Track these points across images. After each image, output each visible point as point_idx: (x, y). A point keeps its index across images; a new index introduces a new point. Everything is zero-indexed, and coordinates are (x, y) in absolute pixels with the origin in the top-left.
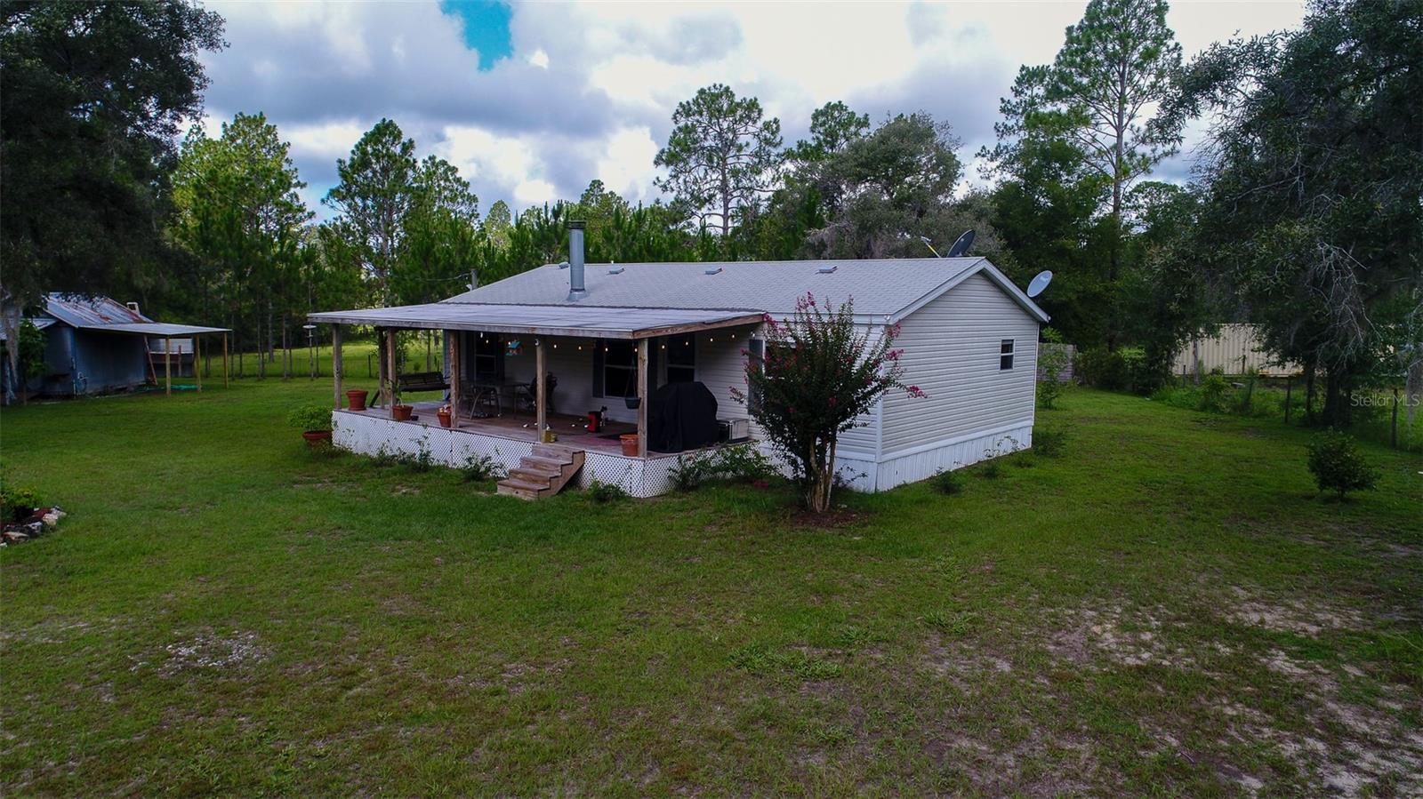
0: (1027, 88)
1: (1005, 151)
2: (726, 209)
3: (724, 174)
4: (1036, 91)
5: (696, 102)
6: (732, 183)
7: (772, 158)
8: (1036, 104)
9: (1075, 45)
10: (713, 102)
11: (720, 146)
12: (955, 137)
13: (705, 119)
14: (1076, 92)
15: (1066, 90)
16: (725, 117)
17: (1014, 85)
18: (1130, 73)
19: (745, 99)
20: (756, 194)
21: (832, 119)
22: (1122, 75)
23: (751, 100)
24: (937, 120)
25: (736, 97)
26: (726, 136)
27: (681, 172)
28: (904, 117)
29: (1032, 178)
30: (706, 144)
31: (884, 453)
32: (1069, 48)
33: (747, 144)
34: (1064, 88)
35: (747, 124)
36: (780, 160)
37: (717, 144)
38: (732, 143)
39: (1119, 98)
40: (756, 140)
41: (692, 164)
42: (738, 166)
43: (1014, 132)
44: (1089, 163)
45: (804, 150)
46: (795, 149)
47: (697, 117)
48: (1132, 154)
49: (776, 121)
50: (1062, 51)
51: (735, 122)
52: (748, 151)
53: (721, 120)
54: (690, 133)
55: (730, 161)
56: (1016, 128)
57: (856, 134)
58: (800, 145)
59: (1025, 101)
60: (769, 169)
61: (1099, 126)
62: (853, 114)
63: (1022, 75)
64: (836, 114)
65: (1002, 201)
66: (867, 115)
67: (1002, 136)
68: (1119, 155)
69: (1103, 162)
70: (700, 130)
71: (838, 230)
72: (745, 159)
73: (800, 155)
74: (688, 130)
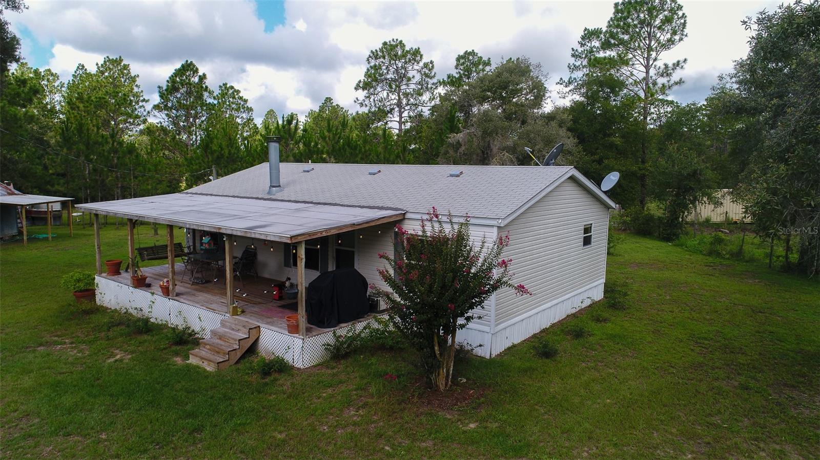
0: (588, 42)
1: (574, 81)
2: (401, 117)
3: (399, 96)
4: (593, 44)
5: (381, 50)
6: (404, 101)
7: (429, 86)
8: (593, 52)
9: (620, 15)
10: (392, 50)
11: (397, 78)
12: (545, 73)
13: (387, 61)
14: (621, 44)
15: (615, 43)
16: (399, 60)
17: (580, 40)
18: (654, 32)
19: (412, 48)
20: (420, 108)
21: (468, 61)
22: (649, 34)
23: (416, 49)
24: (533, 61)
25: (406, 47)
26: (401, 72)
27: (372, 94)
28: (512, 60)
29: (592, 98)
30: (388, 77)
31: (497, 325)
32: (616, 16)
33: (413, 77)
34: (613, 41)
35: (413, 64)
36: (434, 87)
37: (395, 77)
38: (405, 75)
39: (647, 48)
40: (419, 74)
41: (379, 89)
42: (408, 91)
43: (580, 69)
44: (628, 89)
45: (451, 80)
46: (446, 79)
47: (382, 60)
48: (655, 84)
49: (432, 62)
50: (611, 18)
51: (406, 63)
52: (414, 81)
53: (397, 62)
54: (377, 70)
55: (403, 87)
56: (581, 66)
57: (483, 70)
58: (449, 77)
59: (587, 50)
60: (428, 92)
61: (635, 66)
62: (481, 57)
63: (585, 34)
64: (471, 58)
65: (574, 114)
66: (489, 58)
67: (572, 71)
68: (647, 84)
69: (638, 89)
70: (384, 67)
71: (469, 134)
72: (413, 86)
73: (448, 83)
74: (376, 68)
